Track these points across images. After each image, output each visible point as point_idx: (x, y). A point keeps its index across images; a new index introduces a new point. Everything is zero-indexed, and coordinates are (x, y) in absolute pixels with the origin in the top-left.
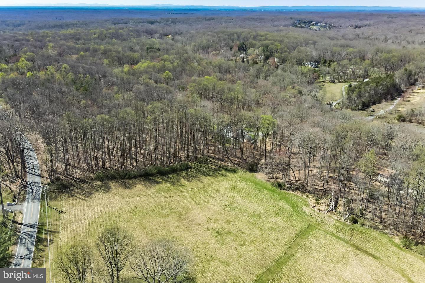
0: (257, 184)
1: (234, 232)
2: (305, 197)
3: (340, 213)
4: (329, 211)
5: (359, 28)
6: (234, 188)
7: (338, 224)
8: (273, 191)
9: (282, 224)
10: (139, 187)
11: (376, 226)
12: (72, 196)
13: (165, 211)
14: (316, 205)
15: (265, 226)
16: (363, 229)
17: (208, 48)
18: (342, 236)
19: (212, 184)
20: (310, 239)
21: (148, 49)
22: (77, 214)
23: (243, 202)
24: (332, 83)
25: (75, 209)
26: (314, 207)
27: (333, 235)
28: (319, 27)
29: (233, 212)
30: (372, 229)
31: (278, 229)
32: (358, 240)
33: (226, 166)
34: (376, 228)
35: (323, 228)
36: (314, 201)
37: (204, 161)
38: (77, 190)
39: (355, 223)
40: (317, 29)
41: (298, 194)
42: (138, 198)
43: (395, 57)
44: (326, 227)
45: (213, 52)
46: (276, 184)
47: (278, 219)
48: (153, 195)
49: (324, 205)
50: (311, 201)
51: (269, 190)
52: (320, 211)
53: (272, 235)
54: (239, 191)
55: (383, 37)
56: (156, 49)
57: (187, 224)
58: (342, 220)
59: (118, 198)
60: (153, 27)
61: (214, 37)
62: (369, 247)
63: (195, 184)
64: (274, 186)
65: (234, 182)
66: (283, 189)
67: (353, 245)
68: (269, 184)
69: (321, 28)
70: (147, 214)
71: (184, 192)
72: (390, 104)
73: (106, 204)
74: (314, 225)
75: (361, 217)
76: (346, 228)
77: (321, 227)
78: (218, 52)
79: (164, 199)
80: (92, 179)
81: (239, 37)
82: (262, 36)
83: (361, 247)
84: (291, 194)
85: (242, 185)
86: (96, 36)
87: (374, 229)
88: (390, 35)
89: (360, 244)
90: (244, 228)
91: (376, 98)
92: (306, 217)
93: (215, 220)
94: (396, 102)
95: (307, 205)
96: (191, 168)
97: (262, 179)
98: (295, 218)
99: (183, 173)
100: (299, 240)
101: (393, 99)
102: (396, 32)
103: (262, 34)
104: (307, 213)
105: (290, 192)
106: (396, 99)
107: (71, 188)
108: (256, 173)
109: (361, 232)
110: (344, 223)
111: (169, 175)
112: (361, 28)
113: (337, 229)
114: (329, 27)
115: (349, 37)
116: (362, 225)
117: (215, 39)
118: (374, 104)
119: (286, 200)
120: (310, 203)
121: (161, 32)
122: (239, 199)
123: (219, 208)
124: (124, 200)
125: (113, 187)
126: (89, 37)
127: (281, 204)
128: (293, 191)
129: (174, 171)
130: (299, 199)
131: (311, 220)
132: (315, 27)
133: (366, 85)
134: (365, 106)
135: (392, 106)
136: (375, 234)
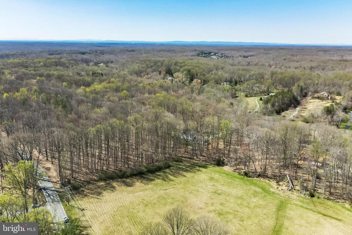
0: (227, 175)
1: (231, 212)
2: (267, 181)
3: (298, 190)
4: (290, 190)
5: (247, 57)
6: (212, 179)
7: (301, 199)
8: (242, 179)
9: (261, 202)
10: (138, 184)
11: (328, 197)
12: (86, 196)
13: (169, 201)
14: (279, 186)
15: (251, 205)
16: (319, 200)
17: (141, 73)
18: (309, 207)
19: (193, 177)
20: (288, 212)
21: (93, 74)
22: (97, 210)
23: (225, 188)
24: (246, 97)
25: (94, 206)
26: (278, 188)
27: (302, 207)
28: (217, 57)
29: (221, 197)
30: (326, 200)
31: (261, 206)
32: (320, 209)
33: (197, 163)
34: (328, 199)
35: (292, 203)
36: (276, 184)
37: (179, 160)
38: (87, 191)
39: (313, 197)
40: (216, 58)
41: (262, 180)
42: (141, 193)
43: (287, 77)
44: (294, 202)
45: (146, 76)
46: (243, 173)
47: (257, 198)
48: (152, 189)
49: (284, 186)
50: (273, 183)
51: (239, 178)
52: (284, 191)
53: (258, 210)
54: (217, 181)
55: (267, 64)
56: (100, 74)
57: (192, 209)
58: (302, 195)
59: (125, 194)
60: (85, 56)
61: (142, 64)
62: (330, 213)
63: (181, 179)
64: (241, 175)
65: (209, 175)
66: (250, 177)
67: (320, 213)
68: (236, 174)
69: (219, 58)
70: (155, 204)
71: (175, 185)
72: (294, 111)
73: (117, 199)
74: (285, 201)
75: (314, 192)
76: (308, 201)
77: (291, 202)
78: (149, 76)
79: (162, 192)
80: (95, 180)
81: (162, 64)
82: (181, 63)
83: (325, 214)
84: (256, 180)
85: (216, 176)
86: (42, 64)
87: (328, 200)
88: (272, 62)
89: (324, 212)
90: (235, 208)
91: (283, 106)
92: (276, 195)
93: (211, 204)
94: (298, 109)
95: (272, 187)
96: (171, 166)
97: (230, 171)
98: (268, 197)
99: (167, 170)
100: (280, 213)
101: (295, 107)
102: (274, 60)
103: (181, 61)
104: (275, 193)
105: (254, 179)
106: (297, 107)
107: (82, 189)
108: (223, 166)
109: (320, 203)
110: (304, 198)
111: (157, 173)
112: (248, 58)
113: (303, 202)
114: (225, 57)
115: (243, 64)
116: (318, 198)
117: (144, 66)
118: (283, 111)
119: (255, 185)
120: (273, 185)
121: (95, 61)
122: (220, 187)
123: (209, 195)
124: (131, 195)
125: (116, 186)
126: (36, 65)
127: (253, 187)
128: (257, 178)
129: (159, 169)
130: (264, 183)
131: (280, 197)
132: (214, 57)
133: (275, 97)
134: (278, 113)
135: (296, 112)
136: (330, 203)
